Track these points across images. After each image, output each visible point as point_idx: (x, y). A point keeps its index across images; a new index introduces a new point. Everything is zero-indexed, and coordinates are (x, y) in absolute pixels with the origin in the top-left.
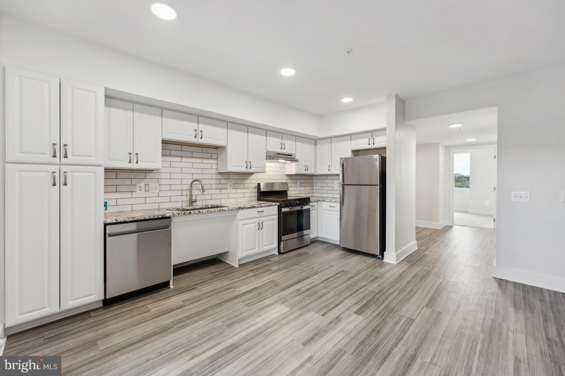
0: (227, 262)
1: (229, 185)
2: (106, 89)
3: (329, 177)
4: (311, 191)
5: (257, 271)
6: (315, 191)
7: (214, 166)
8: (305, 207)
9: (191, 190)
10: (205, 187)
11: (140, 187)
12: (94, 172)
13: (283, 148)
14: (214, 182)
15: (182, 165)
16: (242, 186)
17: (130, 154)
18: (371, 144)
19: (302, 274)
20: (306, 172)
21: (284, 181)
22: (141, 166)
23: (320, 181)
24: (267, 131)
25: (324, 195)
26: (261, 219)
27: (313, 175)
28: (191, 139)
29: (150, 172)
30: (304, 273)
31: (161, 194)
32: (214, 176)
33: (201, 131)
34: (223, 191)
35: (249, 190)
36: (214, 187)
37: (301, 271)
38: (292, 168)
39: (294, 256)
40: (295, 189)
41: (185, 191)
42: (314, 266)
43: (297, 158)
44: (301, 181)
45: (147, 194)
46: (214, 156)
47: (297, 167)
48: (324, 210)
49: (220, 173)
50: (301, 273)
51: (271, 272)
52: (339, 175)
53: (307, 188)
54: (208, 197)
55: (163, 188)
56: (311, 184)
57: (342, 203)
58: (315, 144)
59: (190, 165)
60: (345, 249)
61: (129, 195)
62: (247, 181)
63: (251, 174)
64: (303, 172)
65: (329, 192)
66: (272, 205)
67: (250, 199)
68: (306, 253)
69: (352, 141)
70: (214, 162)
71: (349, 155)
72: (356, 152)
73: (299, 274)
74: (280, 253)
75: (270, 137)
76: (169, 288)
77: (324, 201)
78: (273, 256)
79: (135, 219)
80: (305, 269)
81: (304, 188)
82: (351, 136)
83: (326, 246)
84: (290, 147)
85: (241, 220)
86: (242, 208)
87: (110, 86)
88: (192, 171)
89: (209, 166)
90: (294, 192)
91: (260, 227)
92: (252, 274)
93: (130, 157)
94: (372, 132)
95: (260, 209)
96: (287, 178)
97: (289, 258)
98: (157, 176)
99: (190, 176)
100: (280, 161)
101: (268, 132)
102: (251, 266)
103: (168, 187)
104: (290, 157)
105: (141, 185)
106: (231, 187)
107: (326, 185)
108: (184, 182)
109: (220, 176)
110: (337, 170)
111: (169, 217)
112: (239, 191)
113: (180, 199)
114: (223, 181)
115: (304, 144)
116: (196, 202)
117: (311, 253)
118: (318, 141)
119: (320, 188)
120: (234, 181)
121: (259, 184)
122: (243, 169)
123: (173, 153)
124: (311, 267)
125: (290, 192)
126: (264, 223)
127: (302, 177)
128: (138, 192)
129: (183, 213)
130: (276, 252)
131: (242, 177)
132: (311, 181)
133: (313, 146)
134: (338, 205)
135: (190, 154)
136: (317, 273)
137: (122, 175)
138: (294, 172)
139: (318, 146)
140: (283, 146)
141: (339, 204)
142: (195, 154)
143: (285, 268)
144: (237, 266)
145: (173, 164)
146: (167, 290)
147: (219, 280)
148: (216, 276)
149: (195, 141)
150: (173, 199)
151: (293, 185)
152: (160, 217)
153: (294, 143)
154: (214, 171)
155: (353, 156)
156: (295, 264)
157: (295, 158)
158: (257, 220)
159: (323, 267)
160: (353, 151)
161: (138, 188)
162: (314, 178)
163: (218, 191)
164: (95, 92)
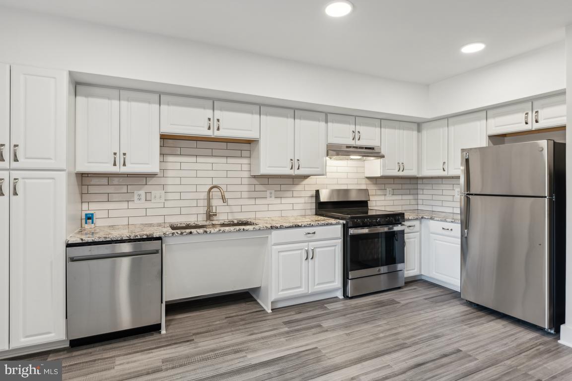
0: (259, 301)
1: (268, 192)
2: (70, 73)
3: (444, 181)
4: (413, 202)
5: (295, 324)
6: (420, 202)
7: (246, 167)
8: (397, 228)
9: (209, 199)
10: (227, 195)
11: (139, 195)
12: (53, 179)
13: (357, 138)
14: (245, 188)
15: (197, 166)
16: (289, 194)
17: (115, 154)
18: (529, 121)
19: (372, 344)
20: (401, 174)
21: (364, 187)
22: (129, 169)
23: (429, 187)
24: (327, 115)
25: (435, 209)
26: (310, 243)
27: (416, 178)
28: (204, 132)
29: (152, 176)
30: (378, 342)
31: (168, 204)
32: (245, 181)
33: (218, 120)
34: (258, 201)
35: (302, 200)
36: (245, 195)
37: (372, 338)
38: (375, 167)
39: (369, 305)
40: (383, 198)
41: (202, 201)
42: (400, 330)
43: (383, 152)
44: (394, 186)
45: (148, 205)
46: (245, 153)
47: (384, 166)
48: (432, 233)
49: (255, 177)
50: (371, 341)
51: (318, 330)
52: (458, 177)
53: (405, 197)
54: (236, 209)
55: (170, 196)
56: (414, 192)
57: (466, 224)
58: (419, 130)
59: (209, 167)
60: (470, 304)
61: (125, 205)
62: (299, 188)
63: (306, 177)
64: (395, 173)
65: (445, 204)
66: (331, 224)
67: (303, 213)
68: (392, 302)
69: (489, 121)
70: (246, 161)
71: (484, 143)
72: (497, 139)
73: (367, 342)
74: (346, 296)
75: (333, 122)
76: (160, 332)
77: (432, 219)
78: (335, 299)
79: (108, 239)
80: (382, 335)
81: (400, 197)
82: (486, 112)
83: (433, 292)
84: (369, 136)
85: (275, 244)
86: (277, 228)
87: (76, 69)
88: (212, 174)
89: (238, 167)
90: (380, 204)
91: (310, 256)
92: (286, 329)
93: (115, 158)
94: (532, 100)
95: (311, 230)
96: (368, 181)
97: (361, 307)
98: (162, 181)
99: (209, 181)
100: (352, 157)
101: (329, 116)
102: (292, 313)
103: (177, 196)
104: (370, 151)
105: (140, 192)
106: (273, 195)
107: (440, 192)
108: (200, 189)
109: (254, 181)
110: (457, 169)
111: (160, 238)
112: (284, 201)
113: (194, 210)
114: (259, 188)
115: (397, 131)
116: (216, 215)
117: (403, 302)
118: (424, 125)
119: (430, 197)
120: (278, 187)
121: (317, 192)
122: (287, 171)
123: (184, 151)
124: (394, 331)
125: (374, 203)
126: (317, 250)
127: (397, 181)
128: (136, 201)
129: (179, 232)
130: (340, 294)
131: (290, 181)
132: (415, 186)
133: (415, 133)
134: (457, 228)
135: (209, 152)
136: (402, 347)
137: (116, 181)
138: (378, 174)
139: (425, 133)
140: (356, 135)
141: (460, 225)
142: (215, 152)
143: (346, 326)
144: (270, 311)
145: (184, 166)
146: (155, 336)
147: (232, 331)
148: (232, 324)
149: (209, 133)
150: (184, 211)
151: (379, 192)
152: (145, 237)
153: (378, 129)
154: (246, 174)
155: (491, 144)
156: (365, 321)
157: (380, 153)
158: (305, 246)
159: (419, 335)
160: (491, 137)
161: (136, 197)
162: (420, 181)
163: (252, 202)
164: (55, 78)
